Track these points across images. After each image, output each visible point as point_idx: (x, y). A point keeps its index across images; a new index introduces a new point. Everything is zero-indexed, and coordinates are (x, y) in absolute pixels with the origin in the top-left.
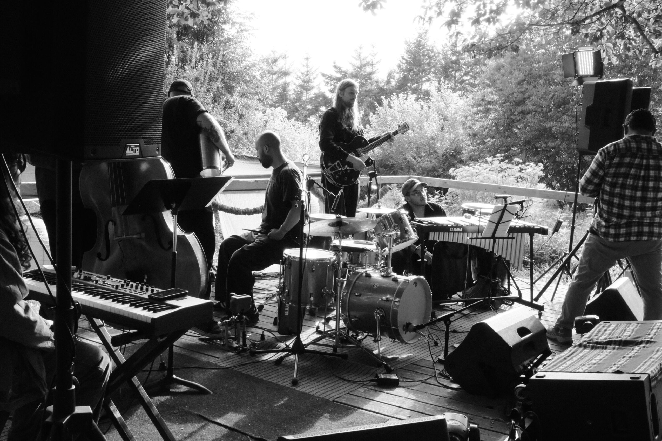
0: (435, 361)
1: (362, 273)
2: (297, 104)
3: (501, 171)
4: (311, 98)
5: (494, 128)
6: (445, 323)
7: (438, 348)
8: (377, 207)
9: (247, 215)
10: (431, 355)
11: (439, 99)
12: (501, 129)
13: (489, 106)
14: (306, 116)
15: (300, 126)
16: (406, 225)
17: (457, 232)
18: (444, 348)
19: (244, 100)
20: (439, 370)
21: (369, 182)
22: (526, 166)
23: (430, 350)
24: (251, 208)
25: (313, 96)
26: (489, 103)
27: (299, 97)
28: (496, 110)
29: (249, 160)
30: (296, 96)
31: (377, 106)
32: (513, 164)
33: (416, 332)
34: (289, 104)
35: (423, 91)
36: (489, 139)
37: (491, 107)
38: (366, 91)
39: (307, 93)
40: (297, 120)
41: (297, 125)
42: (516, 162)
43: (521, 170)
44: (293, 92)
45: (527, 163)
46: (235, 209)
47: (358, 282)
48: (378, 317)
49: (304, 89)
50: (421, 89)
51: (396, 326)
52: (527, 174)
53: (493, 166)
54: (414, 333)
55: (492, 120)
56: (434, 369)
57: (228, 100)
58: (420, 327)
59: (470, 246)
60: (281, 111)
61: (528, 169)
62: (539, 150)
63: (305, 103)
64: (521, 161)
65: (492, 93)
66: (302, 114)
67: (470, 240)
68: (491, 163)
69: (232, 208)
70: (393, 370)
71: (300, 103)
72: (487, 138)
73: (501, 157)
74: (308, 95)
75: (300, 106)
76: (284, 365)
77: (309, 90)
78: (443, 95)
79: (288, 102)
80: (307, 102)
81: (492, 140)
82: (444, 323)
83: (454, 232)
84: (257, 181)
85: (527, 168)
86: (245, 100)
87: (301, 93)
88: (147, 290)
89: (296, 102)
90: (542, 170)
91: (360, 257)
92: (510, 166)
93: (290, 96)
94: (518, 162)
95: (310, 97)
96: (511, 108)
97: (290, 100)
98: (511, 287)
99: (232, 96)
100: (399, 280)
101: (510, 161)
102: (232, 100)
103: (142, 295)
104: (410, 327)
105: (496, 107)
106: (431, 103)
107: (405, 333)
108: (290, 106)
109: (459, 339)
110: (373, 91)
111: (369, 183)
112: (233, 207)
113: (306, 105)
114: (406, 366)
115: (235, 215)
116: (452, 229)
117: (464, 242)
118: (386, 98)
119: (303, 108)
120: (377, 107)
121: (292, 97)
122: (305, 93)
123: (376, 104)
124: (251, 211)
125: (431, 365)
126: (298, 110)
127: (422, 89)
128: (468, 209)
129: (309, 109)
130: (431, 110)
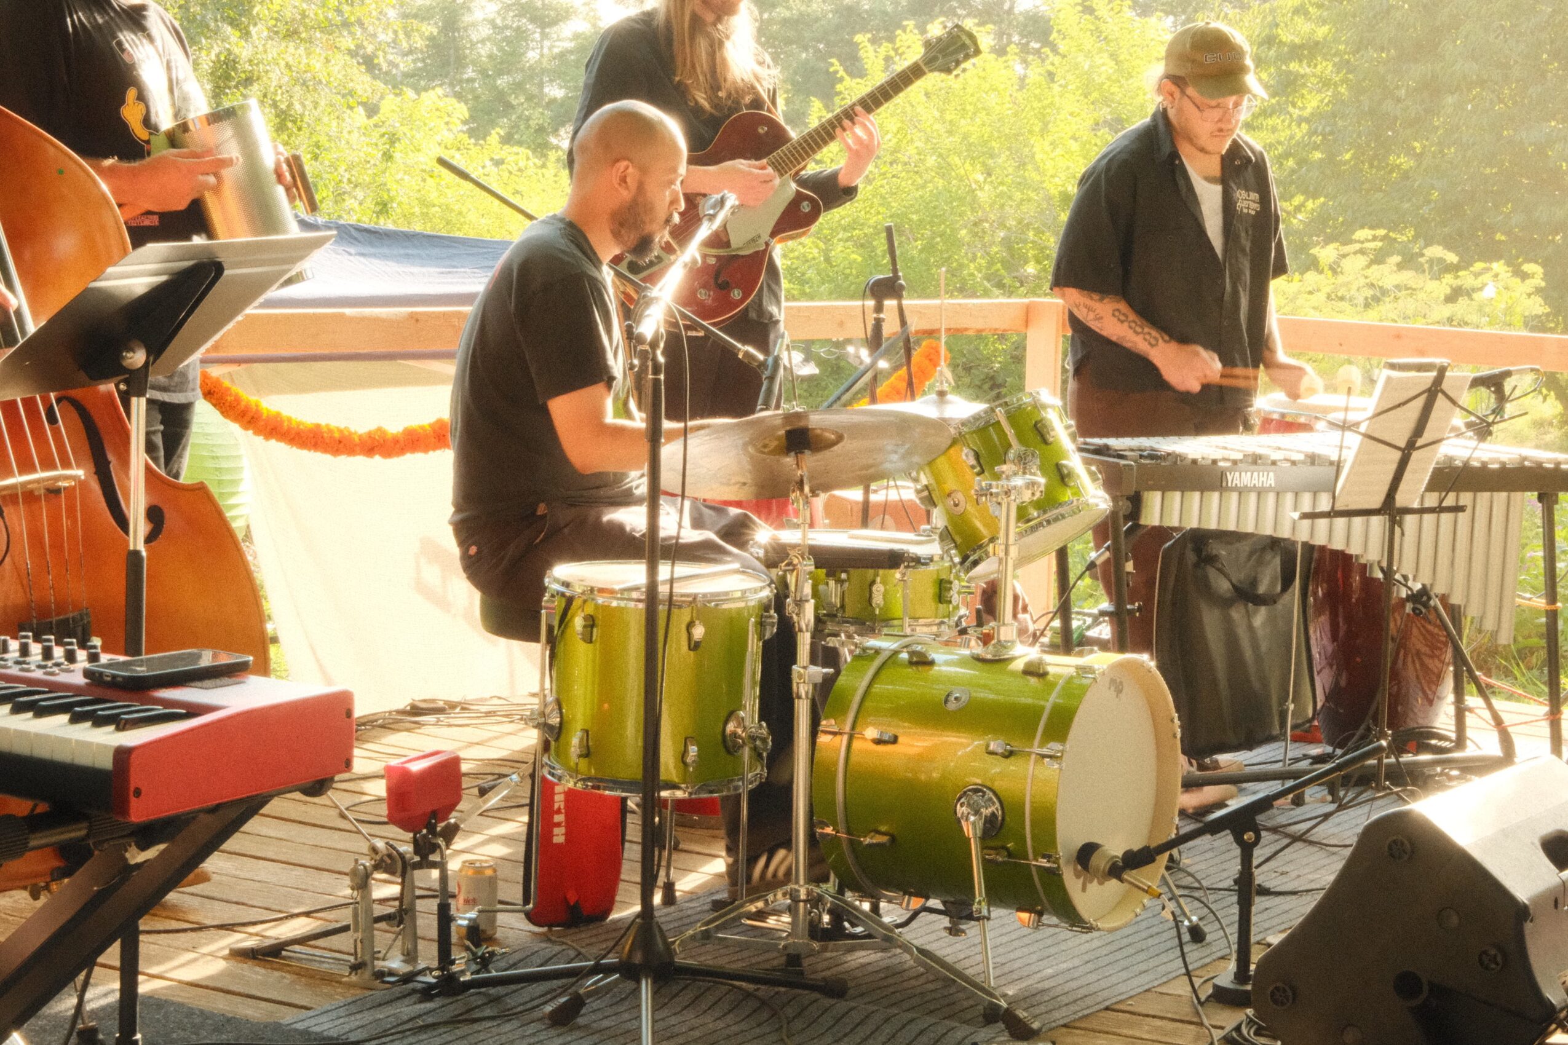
0: (1203, 998)
1: (896, 653)
2: (502, 82)
3: (1377, 300)
4: (562, 55)
5: (1317, 155)
6: (1239, 840)
7: (1206, 951)
8: (934, 396)
9: (377, 458)
10: (1188, 974)
11: (1089, 42)
12: (1348, 156)
13: (1294, 66)
14: (541, 130)
15: (522, 164)
16: (1064, 454)
17: (1254, 488)
18: (1235, 947)
19: (293, 52)
20: (1222, 1028)
21: (871, 317)
22: (1477, 275)
23: (1183, 955)
24: (395, 428)
25: (569, 45)
26: (1297, 52)
27: (513, 54)
28: (1326, 83)
29: (371, 244)
30: (501, 49)
31: (842, 73)
32: (1420, 269)
33: (1121, 880)
34: (471, 80)
35: (1021, 19)
36: (1298, 199)
37: (1303, 69)
38: (785, 22)
39: (544, 36)
40: (507, 140)
41: (510, 159)
42: (1431, 261)
43: (1452, 297)
44: (486, 31)
45: (1479, 266)
46: (330, 431)
47: (877, 688)
48: (974, 823)
49: (533, 20)
50: (1010, 11)
51: (1048, 857)
52: (1480, 310)
53: (1341, 279)
54: (1114, 882)
55: (1307, 120)
56: (1201, 1024)
57: (230, 52)
58: (1137, 859)
59: (1309, 548)
60: (441, 104)
61: (1484, 285)
62: (1499, 237)
63: (535, 74)
64: (1452, 258)
65: (1306, 13)
66: (528, 119)
67: (1306, 523)
68: (1331, 268)
69: (318, 426)
70: (1040, 1030)
71: (519, 77)
72: (1292, 197)
73: (1375, 238)
74: (547, 43)
75: (518, 87)
76: (586, 1027)
77: (554, 22)
78: (1103, 27)
79: (470, 73)
80: (544, 71)
81: (1310, 205)
82: (1231, 838)
83: (1242, 491)
84: (415, 318)
85: (1477, 283)
86: (301, 51)
87: (521, 34)
88: (71, 657)
89: (500, 73)
90: (1538, 291)
91: (878, 589)
92: (1407, 277)
93: (473, 45)
94: (1441, 260)
95: (556, 51)
96: (1382, 69)
97: (474, 63)
98: (1470, 719)
99: (246, 35)
100: (1051, 669)
101: (1409, 261)
102: (243, 51)
103: (52, 674)
104: (1098, 861)
105: (1325, 67)
106: (1057, 60)
107: (1084, 889)
108: (473, 90)
109: (1284, 917)
110: (817, 20)
111: (870, 323)
112: (323, 422)
113: (541, 85)
114: (1086, 1016)
115: (327, 458)
116: (1234, 479)
117: (1285, 533)
118: (874, 41)
119: (530, 98)
120: (841, 80)
121: (484, 51)
122: (537, 36)
123: (836, 66)
124: (396, 441)
125: (1186, 1011)
126: (509, 106)
127: (1016, 11)
128: (1283, 415)
129: (553, 101)
130: (1056, 88)
